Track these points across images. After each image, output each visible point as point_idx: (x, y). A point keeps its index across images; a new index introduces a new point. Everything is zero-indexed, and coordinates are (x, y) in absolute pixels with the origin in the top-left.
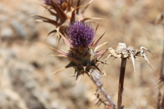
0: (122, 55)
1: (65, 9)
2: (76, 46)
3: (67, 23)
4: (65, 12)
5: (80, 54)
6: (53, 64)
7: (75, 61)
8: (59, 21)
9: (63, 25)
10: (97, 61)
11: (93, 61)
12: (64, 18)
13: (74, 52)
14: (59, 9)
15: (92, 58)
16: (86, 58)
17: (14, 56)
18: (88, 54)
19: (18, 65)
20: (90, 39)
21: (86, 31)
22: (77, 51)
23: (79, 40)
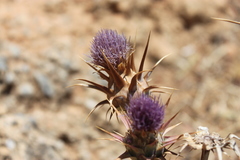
0: (204, 146)
1: (121, 73)
2: (137, 129)
3: (124, 93)
4: (122, 76)
5: (143, 140)
6: (90, 139)
7: (134, 149)
8: (112, 89)
9: (118, 94)
10: (166, 150)
11: (160, 150)
12: (120, 84)
13: (134, 137)
14: (114, 72)
15: (159, 147)
16: (150, 146)
17: (35, 126)
18: (153, 141)
19: (42, 139)
20: (159, 120)
21: (154, 109)
22: (138, 135)
23: (143, 122)
